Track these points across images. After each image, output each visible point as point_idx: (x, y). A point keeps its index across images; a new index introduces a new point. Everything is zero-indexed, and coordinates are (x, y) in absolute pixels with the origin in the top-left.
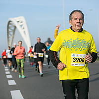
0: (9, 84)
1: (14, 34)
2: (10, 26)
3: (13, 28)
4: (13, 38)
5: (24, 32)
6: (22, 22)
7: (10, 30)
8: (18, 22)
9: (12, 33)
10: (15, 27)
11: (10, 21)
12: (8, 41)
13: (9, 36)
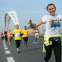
0: (6, 53)
1: (9, 21)
2: (7, 16)
3: (8, 18)
4: (9, 24)
5: (16, 20)
6: (14, 14)
7: (6, 19)
8: (12, 14)
9: (8, 21)
10: (10, 17)
11: (7, 14)
12: (6, 26)
13: (6, 23)
